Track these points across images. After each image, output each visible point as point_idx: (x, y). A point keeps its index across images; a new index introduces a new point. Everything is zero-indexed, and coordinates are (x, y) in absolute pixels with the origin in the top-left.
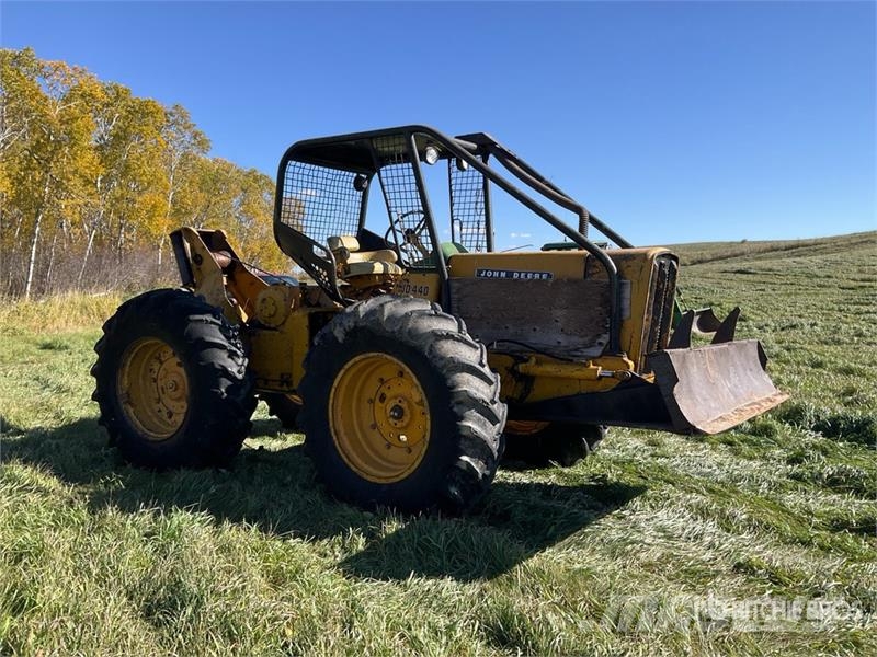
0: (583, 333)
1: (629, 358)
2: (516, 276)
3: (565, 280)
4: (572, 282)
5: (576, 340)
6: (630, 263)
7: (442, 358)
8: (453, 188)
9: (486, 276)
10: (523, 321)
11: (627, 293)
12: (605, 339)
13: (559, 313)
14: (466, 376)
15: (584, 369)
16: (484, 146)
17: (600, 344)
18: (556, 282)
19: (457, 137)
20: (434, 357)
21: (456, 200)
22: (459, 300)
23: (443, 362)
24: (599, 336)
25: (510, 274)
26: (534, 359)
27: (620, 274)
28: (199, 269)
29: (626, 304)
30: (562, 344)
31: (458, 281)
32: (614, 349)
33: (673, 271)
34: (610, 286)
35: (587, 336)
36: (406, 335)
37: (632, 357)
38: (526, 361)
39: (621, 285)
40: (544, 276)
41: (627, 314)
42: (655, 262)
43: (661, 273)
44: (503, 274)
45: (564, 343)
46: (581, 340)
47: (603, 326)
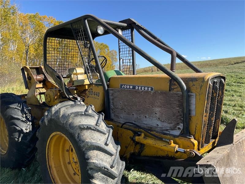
0: (169, 121)
1: (195, 139)
2: (137, 88)
3: (159, 92)
4: (163, 93)
5: (166, 125)
6: (194, 83)
7: (83, 142)
8: (120, 45)
9: (124, 87)
10: (140, 112)
11: (193, 101)
12: (181, 126)
13: (157, 110)
14: (96, 152)
15: (168, 145)
16: (130, 24)
17: (179, 128)
18: (155, 93)
19: (119, 22)
20: (80, 140)
21: (121, 50)
22: (113, 99)
23: (83, 144)
24: (178, 124)
25: (134, 87)
26: (143, 135)
27: (189, 90)
28: (30, 82)
29: (193, 107)
30: (159, 126)
31: (112, 90)
32: (186, 133)
33: (222, 85)
34: (182, 96)
35: (172, 123)
36: (68, 126)
37: (197, 138)
38: (139, 135)
39: (189, 97)
40: (150, 89)
41: (193, 113)
42: (210, 82)
43: (214, 88)
44: (131, 87)
45: (160, 125)
46: (169, 125)
47: (180, 119)
